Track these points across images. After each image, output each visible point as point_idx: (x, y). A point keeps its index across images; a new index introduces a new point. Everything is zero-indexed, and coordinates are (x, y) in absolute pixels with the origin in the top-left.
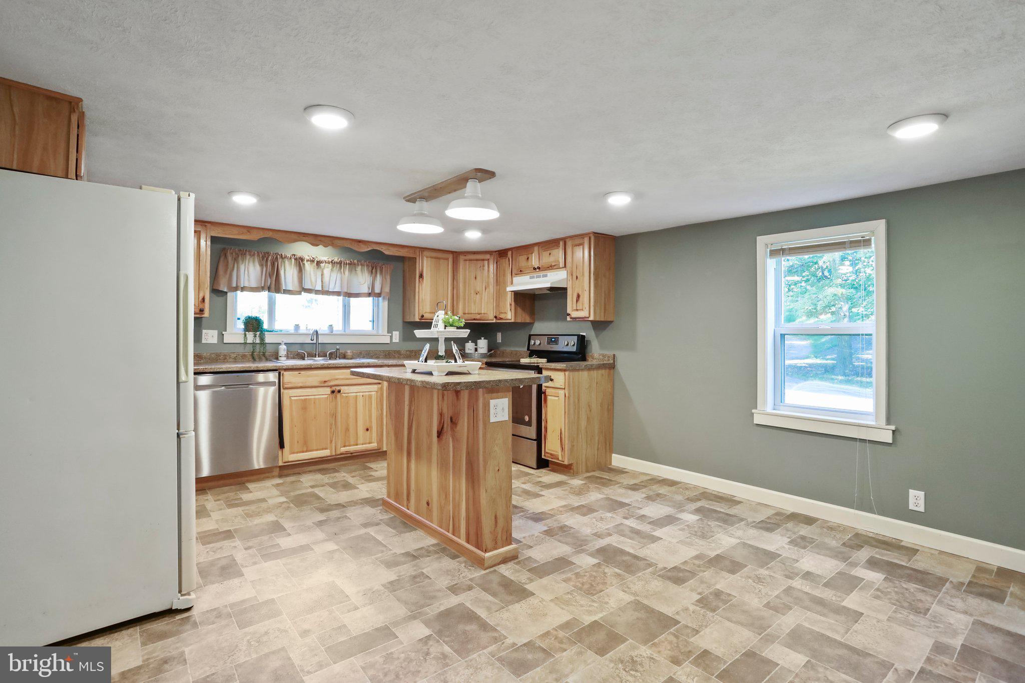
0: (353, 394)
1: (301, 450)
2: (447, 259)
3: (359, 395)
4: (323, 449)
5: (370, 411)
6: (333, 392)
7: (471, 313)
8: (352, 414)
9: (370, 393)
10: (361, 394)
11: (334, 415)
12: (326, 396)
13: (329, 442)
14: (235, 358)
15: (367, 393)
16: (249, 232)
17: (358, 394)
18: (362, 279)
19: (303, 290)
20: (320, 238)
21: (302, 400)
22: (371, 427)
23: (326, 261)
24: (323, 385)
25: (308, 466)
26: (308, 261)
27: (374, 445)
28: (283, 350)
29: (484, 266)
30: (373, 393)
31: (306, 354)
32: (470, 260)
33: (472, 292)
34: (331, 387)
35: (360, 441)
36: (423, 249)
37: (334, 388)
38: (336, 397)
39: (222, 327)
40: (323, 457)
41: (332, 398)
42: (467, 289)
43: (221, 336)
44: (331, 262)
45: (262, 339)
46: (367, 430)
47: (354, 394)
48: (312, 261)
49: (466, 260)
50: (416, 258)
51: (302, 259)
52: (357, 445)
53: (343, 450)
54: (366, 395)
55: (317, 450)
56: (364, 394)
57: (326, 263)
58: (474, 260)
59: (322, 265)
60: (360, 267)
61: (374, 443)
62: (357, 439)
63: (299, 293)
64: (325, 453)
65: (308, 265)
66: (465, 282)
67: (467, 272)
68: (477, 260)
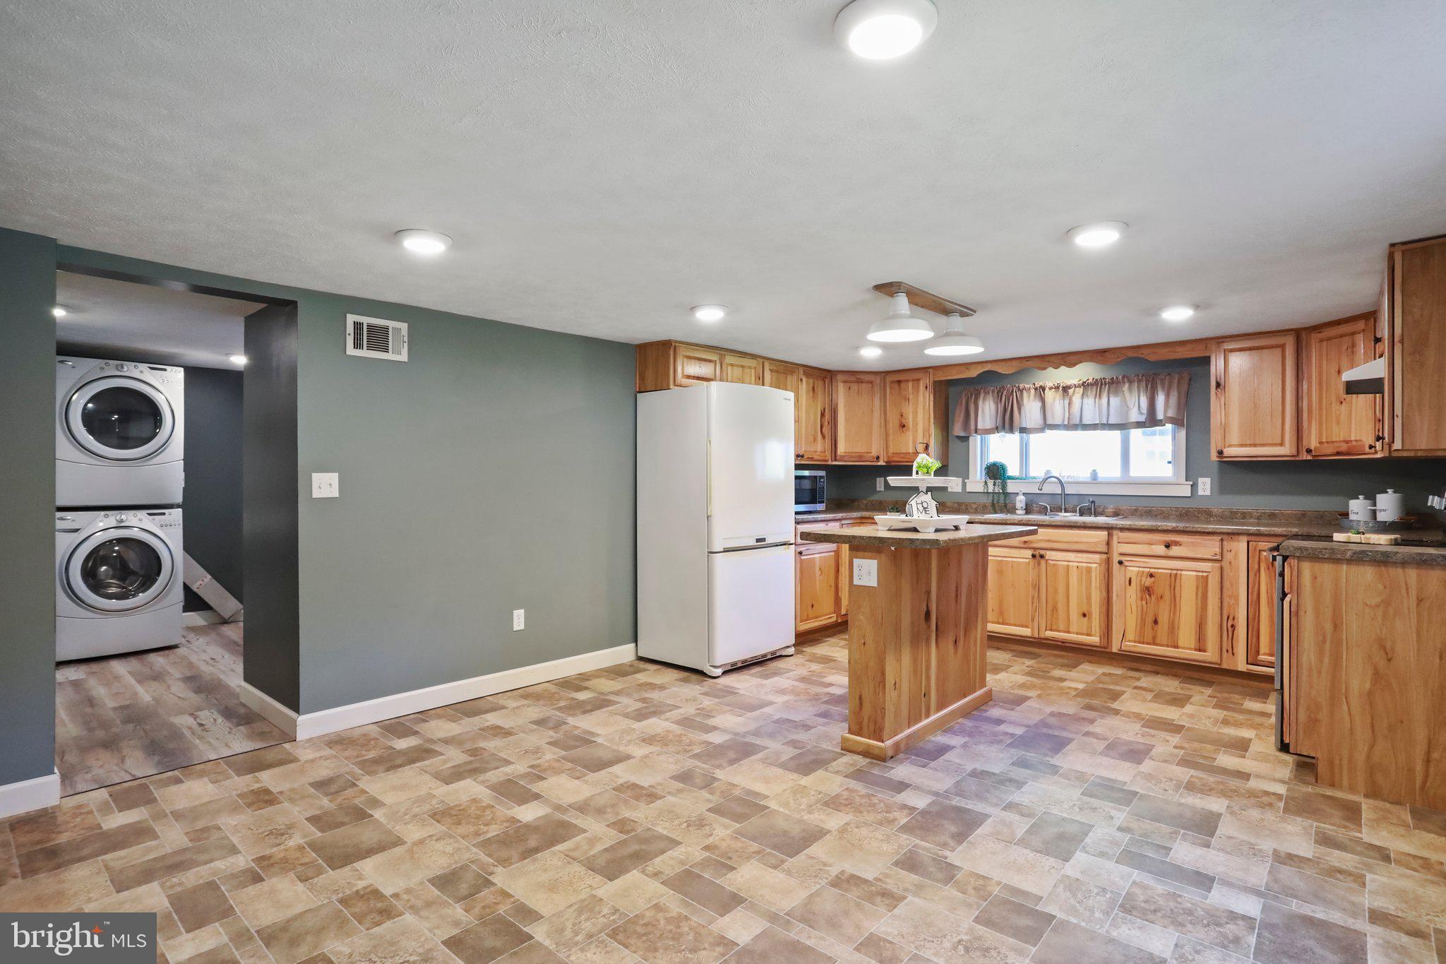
0: (1062, 563)
1: (996, 620)
2: (1282, 347)
3: (1073, 566)
4: (1022, 626)
5: (1089, 588)
6: (1034, 556)
7: (1333, 442)
8: (1061, 589)
9: (1088, 565)
10: (1076, 564)
11: (1037, 587)
12: (1028, 560)
13: (1030, 619)
14: (976, 509)
15: (1084, 565)
16: (968, 369)
17: (1071, 564)
18: (1134, 402)
19: (1046, 426)
20: (1047, 359)
21: (998, 560)
22: (1090, 613)
23: (1075, 385)
24: (1022, 546)
25: (1015, 644)
26: (1051, 388)
27: (1095, 640)
28: (1020, 501)
29: (1353, 345)
30: (1094, 565)
31: (1049, 508)
32: (1329, 339)
33: (1333, 399)
34: (1035, 549)
35: (1074, 628)
36: (1220, 340)
37: (1037, 553)
38: (1039, 564)
39: (964, 474)
40: (1025, 637)
41: (1034, 564)
42: (1324, 396)
43: (964, 485)
44: (1083, 385)
45: (1004, 486)
46: (1084, 615)
47: (1065, 563)
48: (1057, 388)
49: (1321, 341)
50: (1209, 357)
51: (1043, 389)
52: (1069, 632)
53: (1049, 634)
54: (1082, 567)
55: (1015, 625)
56: (1080, 564)
57: (1076, 387)
58: (1336, 337)
59: (1071, 391)
60: (1127, 385)
61: (1095, 636)
62: (1069, 626)
63: (1041, 430)
64: (1026, 632)
65: (1049, 395)
66: (1320, 383)
67: (1324, 362)
68: (1341, 336)
